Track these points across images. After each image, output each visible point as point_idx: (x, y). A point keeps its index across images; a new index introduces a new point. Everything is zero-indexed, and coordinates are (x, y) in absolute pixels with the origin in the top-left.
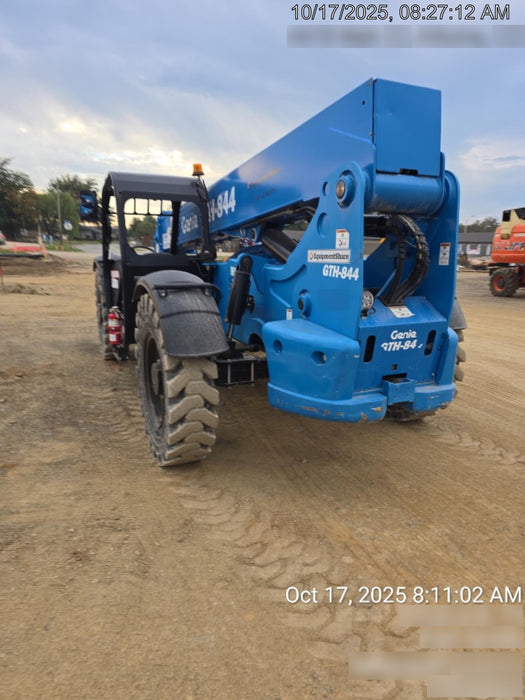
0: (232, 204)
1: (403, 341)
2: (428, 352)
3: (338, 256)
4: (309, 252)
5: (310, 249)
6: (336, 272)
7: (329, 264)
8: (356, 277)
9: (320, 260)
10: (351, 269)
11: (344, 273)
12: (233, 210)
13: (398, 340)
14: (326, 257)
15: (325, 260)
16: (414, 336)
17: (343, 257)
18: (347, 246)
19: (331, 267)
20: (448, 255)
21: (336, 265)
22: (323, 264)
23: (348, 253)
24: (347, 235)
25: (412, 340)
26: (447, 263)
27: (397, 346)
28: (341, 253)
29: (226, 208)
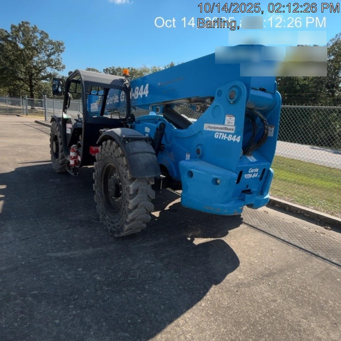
0: (146, 93)
1: (253, 173)
2: (261, 179)
3: (226, 129)
4: (205, 125)
5: (206, 123)
6: (224, 137)
7: (219, 132)
8: (238, 140)
9: (213, 130)
10: (235, 136)
11: (230, 138)
12: (146, 96)
13: (251, 173)
14: (217, 128)
15: (216, 130)
16: (257, 171)
17: (230, 129)
18: (233, 124)
19: (221, 134)
20: (273, 132)
21: (225, 133)
22: (216, 132)
23: (234, 128)
24: (233, 119)
25: (256, 173)
26: (272, 135)
27: (250, 176)
28: (228, 127)
29: (141, 94)
